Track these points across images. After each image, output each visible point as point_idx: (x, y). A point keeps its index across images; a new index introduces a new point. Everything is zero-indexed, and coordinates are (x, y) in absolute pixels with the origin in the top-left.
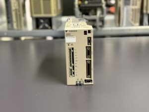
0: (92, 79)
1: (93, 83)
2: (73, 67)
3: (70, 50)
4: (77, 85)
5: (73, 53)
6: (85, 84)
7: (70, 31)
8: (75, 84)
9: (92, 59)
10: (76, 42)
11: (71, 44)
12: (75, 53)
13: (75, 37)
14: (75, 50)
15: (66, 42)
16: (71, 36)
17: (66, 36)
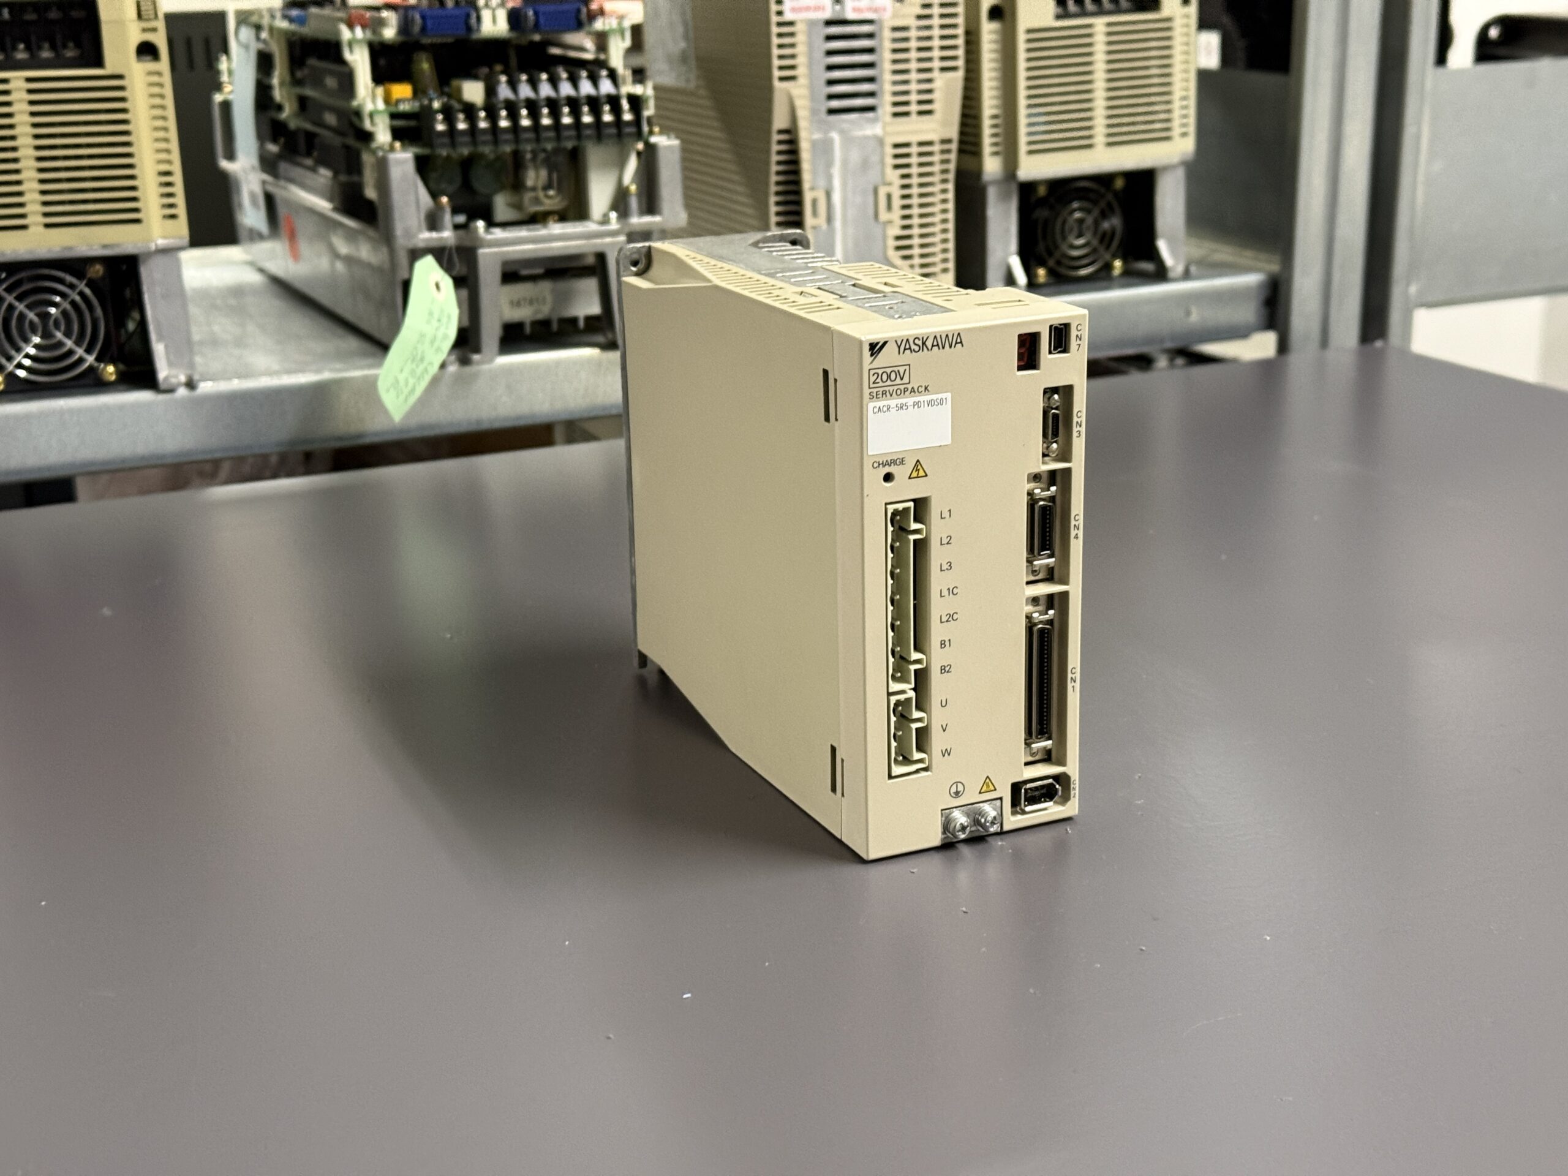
0: (1072, 768)
1: (1071, 808)
2: (922, 679)
3: (898, 522)
4: (948, 846)
5: (921, 547)
6: (1012, 821)
7: (905, 345)
8: (936, 840)
9: (1075, 588)
10: (949, 442)
11: (913, 466)
12: (944, 544)
13: (948, 395)
14: (945, 518)
15: (870, 453)
16: (913, 390)
17: (872, 397)
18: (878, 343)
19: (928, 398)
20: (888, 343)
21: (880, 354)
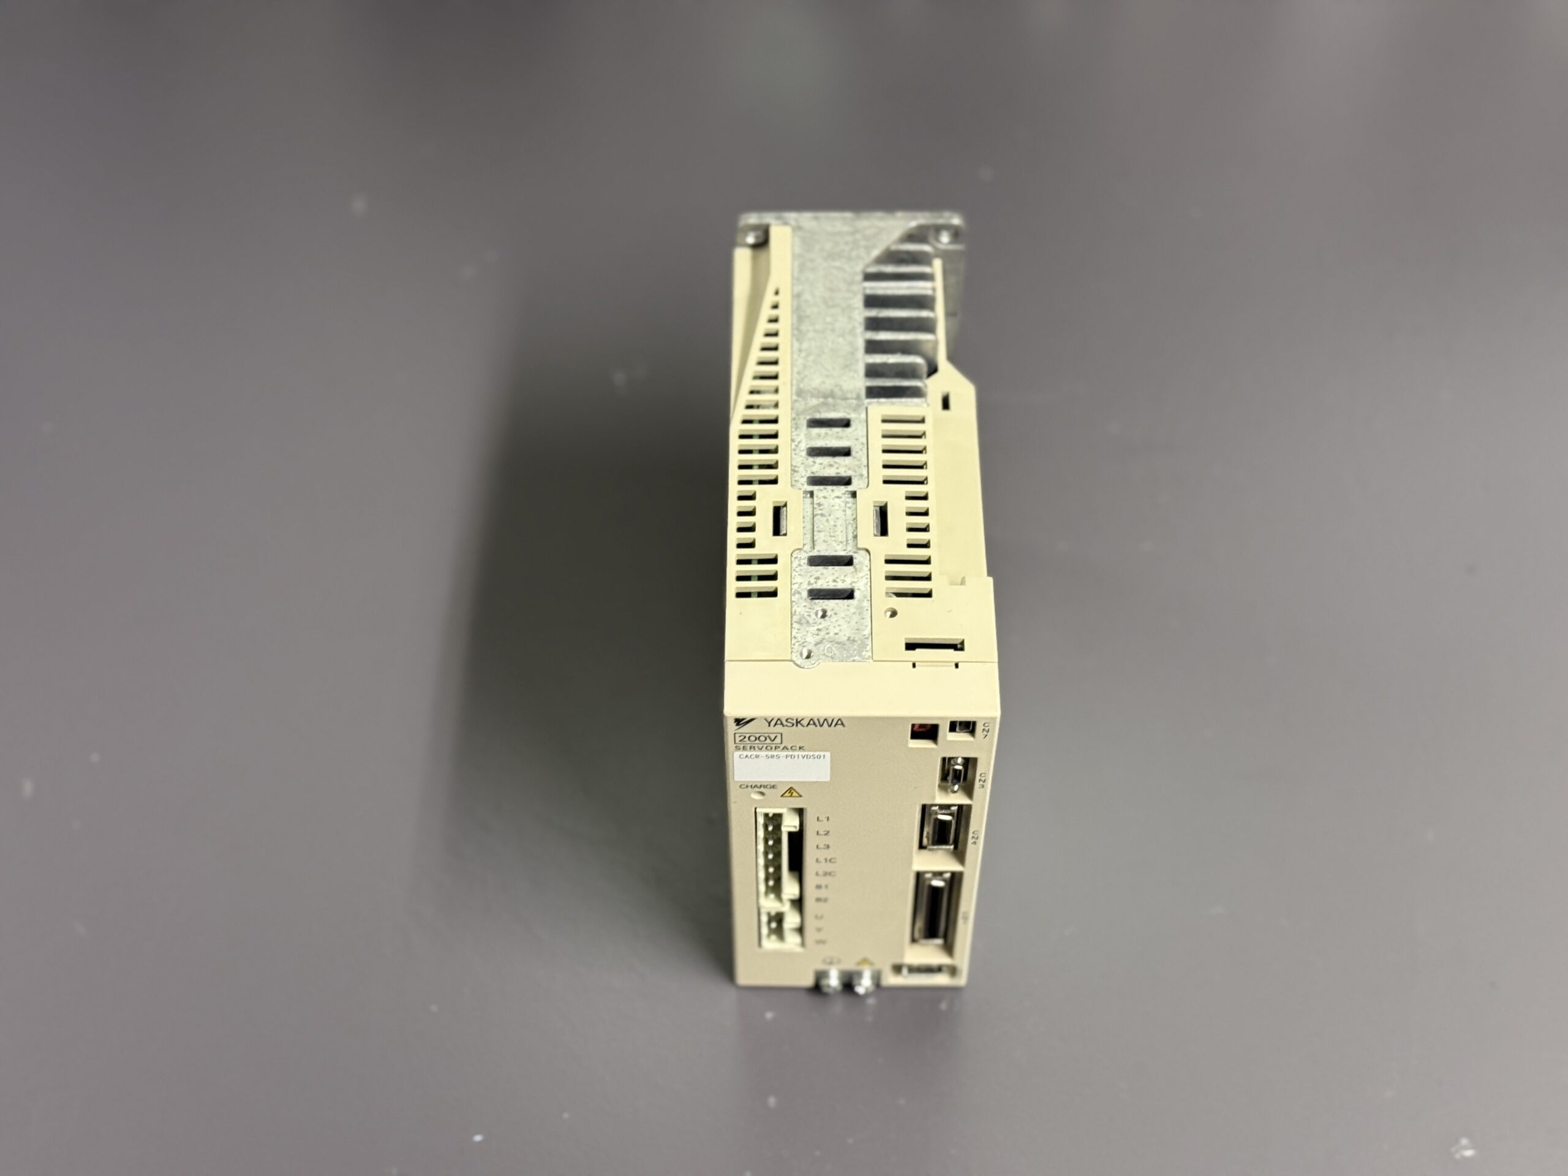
3: (770, 819)
7: (776, 722)
10: (828, 779)
11: (786, 789)
12: (821, 835)
13: (828, 754)
14: (822, 821)
15: (737, 779)
16: (785, 748)
17: (737, 748)
18: (743, 719)
19: (804, 753)
20: (755, 721)
21: (745, 727)
